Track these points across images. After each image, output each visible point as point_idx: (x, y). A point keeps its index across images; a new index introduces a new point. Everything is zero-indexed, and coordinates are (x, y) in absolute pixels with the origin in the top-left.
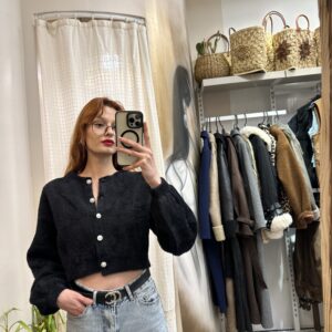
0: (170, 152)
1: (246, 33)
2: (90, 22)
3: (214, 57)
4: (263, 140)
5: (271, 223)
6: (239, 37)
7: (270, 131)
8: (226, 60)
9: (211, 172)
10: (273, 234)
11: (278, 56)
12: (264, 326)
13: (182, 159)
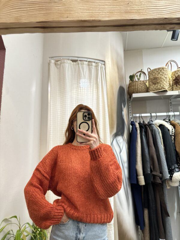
0: (115, 131)
1: (157, 70)
2: (77, 62)
3: (139, 82)
4: (167, 128)
5: (172, 176)
6: (153, 72)
7: (170, 123)
8: (146, 84)
9: (137, 144)
10: (173, 183)
11: (175, 83)
13: (121, 135)
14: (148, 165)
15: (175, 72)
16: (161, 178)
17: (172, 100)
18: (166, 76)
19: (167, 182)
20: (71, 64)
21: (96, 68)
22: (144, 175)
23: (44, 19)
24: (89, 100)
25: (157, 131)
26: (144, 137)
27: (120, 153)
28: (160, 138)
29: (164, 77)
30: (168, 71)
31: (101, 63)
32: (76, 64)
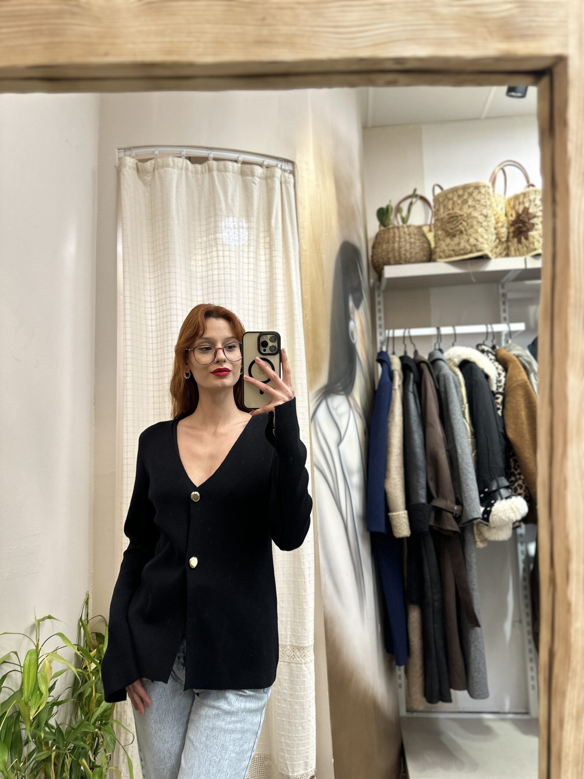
0: (323, 379)
1: (460, 192)
2: (205, 164)
3: (406, 230)
4: (482, 371)
5: (490, 511)
6: (449, 199)
7: (496, 355)
8: (426, 237)
9: (390, 419)
10: (494, 531)
11: (514, 232)
12: (472, 695)
13: (342, 393)
14: (421, 480)
15: (516, 197)
16: (458, 518)
17: (508, 286)
18: (485, 212)
19: (477, 529)
20: (187, 169)
21: (267, 184)
22: (407, 509)
24: (246, 284)
25: (452, 381)
26: (411, 397)
27: (339, 444)
28: (460, 401)
29: (480, 213)
30: (496, 196)
31: (283, 167)
32: (202, 171)
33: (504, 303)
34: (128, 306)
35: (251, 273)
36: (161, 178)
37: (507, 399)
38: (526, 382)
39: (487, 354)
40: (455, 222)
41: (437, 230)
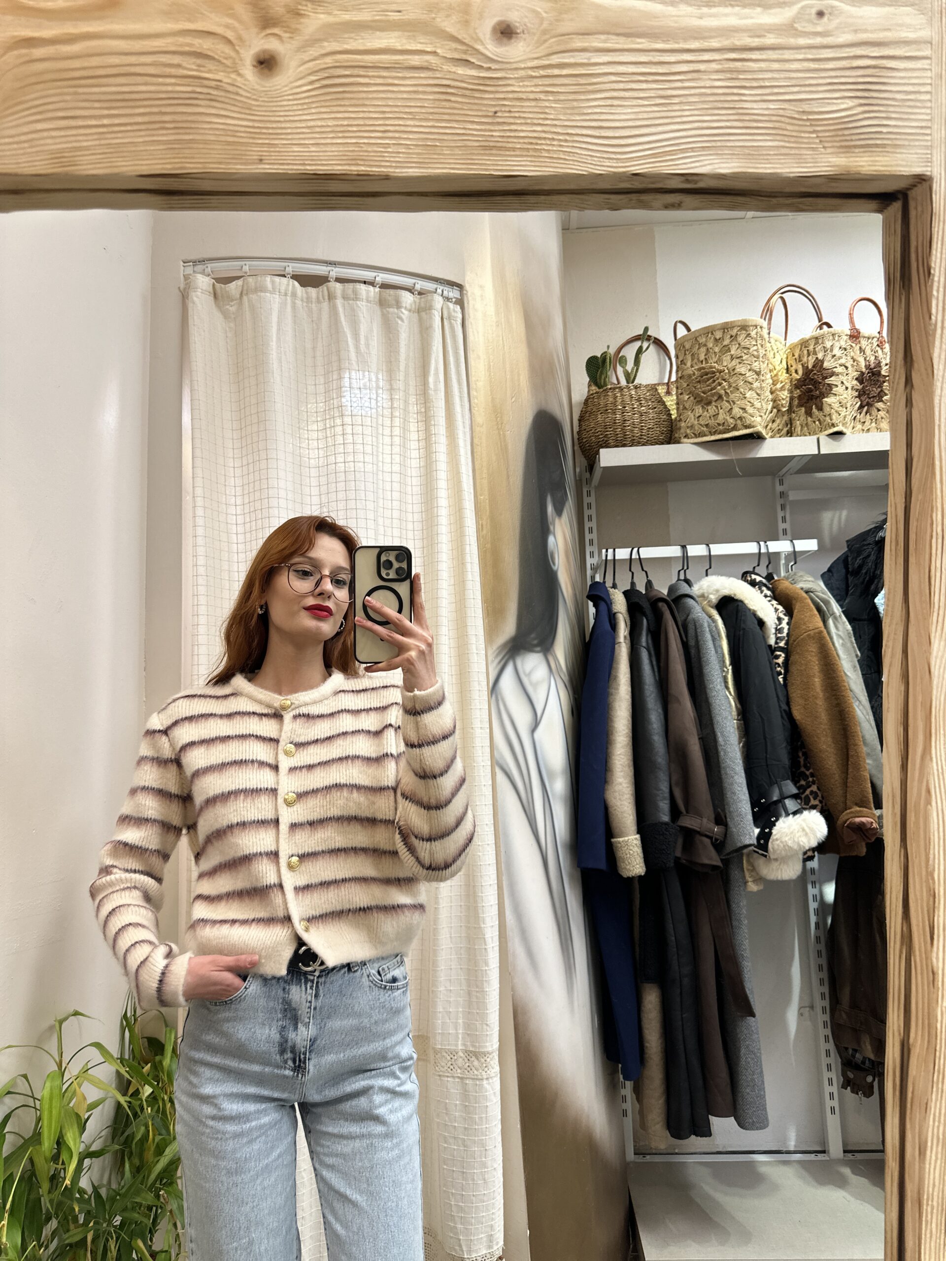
0: (509, 628)
1: (718, 335)
2: (324, 288)
3: (633, 392)
4: (754, 614)
5: (770, 833)
6: (700, 345)
7: (773, 590)
8: (663, 403)
9: (611, 691)
10: (775, 865)
11: (799, 397)
12: (741, 1125)
13: (538, 649)
14: (662, 786)
15: (804, 343)
16: (719, 845)
17: (789, 480)
18: (756, 366)
19: (748, 861)
20: (294, 295)
21: (420, 320)
22: (639, 831)
23: (169, 166)
24: (387, 478)
25: (707, 629)
26: (644, 655)
27: (533, 730)
28: (719, 662)
29: (749, 367)
30: (772, 340)
31: (445, 293)
32: (318, 298)
33: (783, 507)
34: (200, 512)
35: (397, 458)
36: (252, 308)
37: (792, 659)
38: (821, 632)
39: (760, 588)
40: (711, 381)
41: (681, 394)
